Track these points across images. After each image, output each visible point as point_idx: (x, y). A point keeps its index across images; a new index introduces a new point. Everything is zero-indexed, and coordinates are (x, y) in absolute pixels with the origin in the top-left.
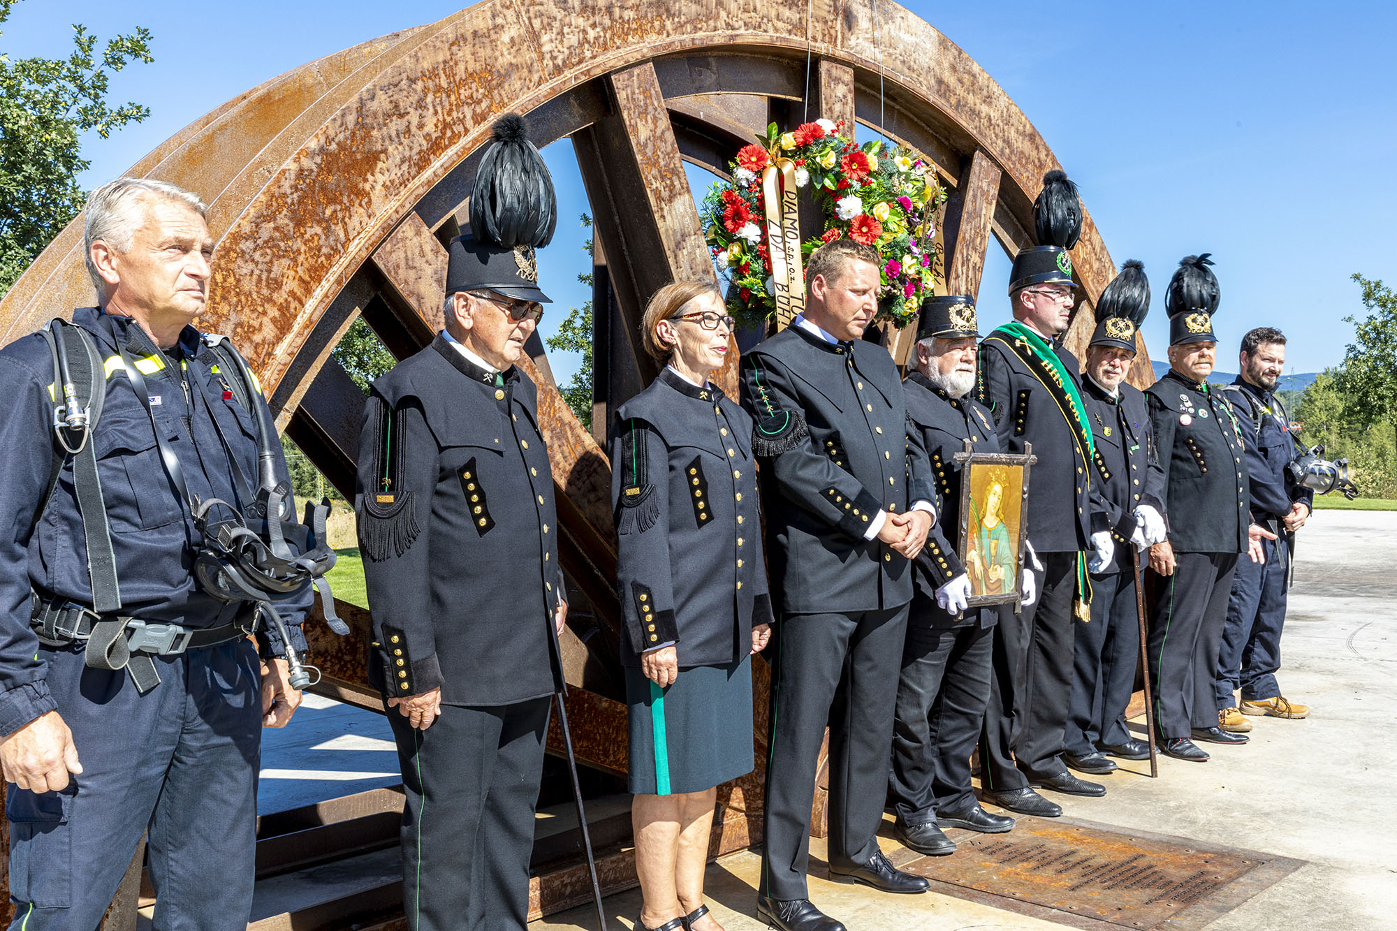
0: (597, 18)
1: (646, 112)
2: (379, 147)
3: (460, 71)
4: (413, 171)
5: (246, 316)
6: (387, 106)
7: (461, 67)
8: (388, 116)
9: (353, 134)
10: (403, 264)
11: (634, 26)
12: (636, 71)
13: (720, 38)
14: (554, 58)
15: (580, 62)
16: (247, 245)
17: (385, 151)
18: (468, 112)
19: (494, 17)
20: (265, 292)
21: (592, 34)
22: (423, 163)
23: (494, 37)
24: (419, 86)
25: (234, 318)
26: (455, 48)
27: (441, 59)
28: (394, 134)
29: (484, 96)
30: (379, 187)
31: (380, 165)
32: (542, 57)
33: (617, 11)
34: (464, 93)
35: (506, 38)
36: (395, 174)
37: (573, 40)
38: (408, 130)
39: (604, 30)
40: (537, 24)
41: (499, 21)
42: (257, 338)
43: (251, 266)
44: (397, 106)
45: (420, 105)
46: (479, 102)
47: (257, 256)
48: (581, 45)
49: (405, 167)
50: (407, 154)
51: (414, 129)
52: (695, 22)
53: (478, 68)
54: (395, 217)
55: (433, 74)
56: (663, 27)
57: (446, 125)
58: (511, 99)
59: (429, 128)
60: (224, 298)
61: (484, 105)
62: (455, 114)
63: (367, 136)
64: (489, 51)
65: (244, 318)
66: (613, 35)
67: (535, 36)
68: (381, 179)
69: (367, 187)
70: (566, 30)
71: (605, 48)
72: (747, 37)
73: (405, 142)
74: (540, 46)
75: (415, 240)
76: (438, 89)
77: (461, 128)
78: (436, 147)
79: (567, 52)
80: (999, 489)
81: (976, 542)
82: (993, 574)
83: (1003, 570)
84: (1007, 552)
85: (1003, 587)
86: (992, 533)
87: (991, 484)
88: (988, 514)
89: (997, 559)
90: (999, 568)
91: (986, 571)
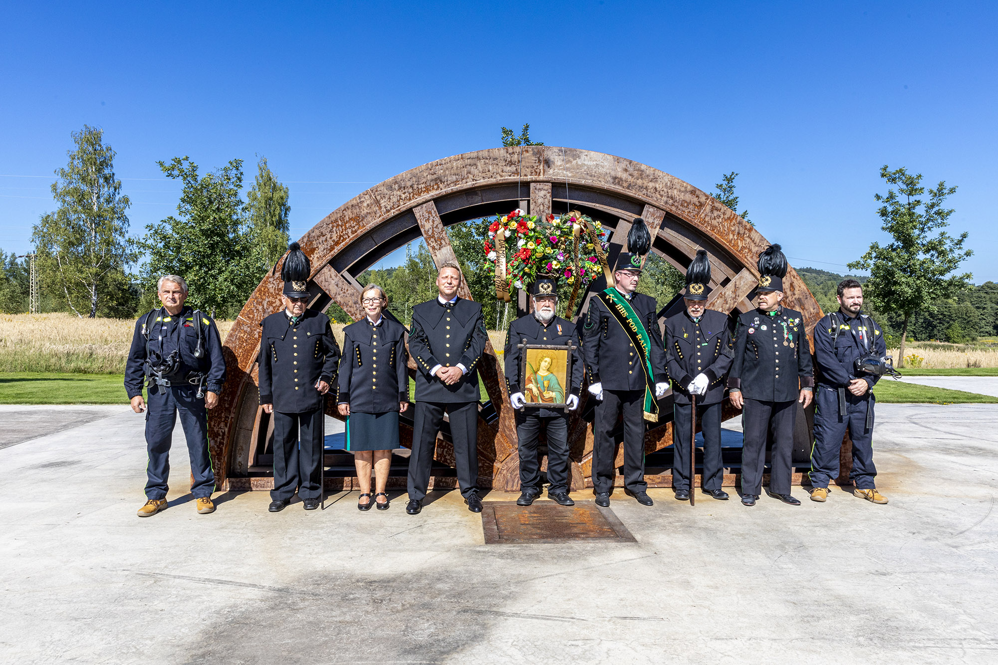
0: (406, 190)
1: (428, 219)
2: (315, 246)
3: (347, 218)
4: (328, 252)
5: (271, 299)
6: (319, 234)
7: (347, 217)
8: (319, 236)
9: (306, 244)
10: (324, 281)
11: (424, 189)
12: (424, 205)
13: (469, 184)
14: (385, 207)
15: (398, 206)
16: (271, 280)
17: (318, 247)
18: (350, 231)
19: (360, 199)
20: (277, 292)
21: (403, 196)
22: (332, 248)
23: (360, 205)
24: (331, 225)
25: (267, 300)
26: (344, 212)
27: (339, 216)
28: (321, 242)
29: (356, 225)
30: (315, 258)
31: (316, 251)
32: (381, 208)
33: (415, 187)
34: (348, 225)
35: (365, 204)
36: (321, 254)
37: (395, 200)
38: (326, 240)
39: (410, 194)
40: (378, 198)
41: (362, 200)
42: (274, 305)
43: (272, 285)
44: (322, 233)
45: (331, 231)
46: (354, 227)
47: (274, 282)
48: (398, 201)
49: (325, 251)
50: (326, 247)
51: (328, 239)
52: (455, 183)
53: (354, 216)
54: (319, 267)
55: (336, 221)
56: (438, 187)
57: (341, 236)
58: (367, 224)
59: (334, 238)
60: (264, 294)
61: (356, 228)
62: (344, 232)
63: (312, 243)
64: (358, 210)
66: (414, 194)
67: (377, 202)
68: (316, 256)
70: (391, 197)
71: (410, 199)
72: (482, 182)
73: (325, 243)
74: (380, 205)
75: (329, 273)
76: (338, 225)
77: (347, 236)
78: (337, 243)
79: (392, 204)
80: (548, 360)
81: (533, 380)
82: (547, 395)
83: (554, 393)
84: (557, 386)
85: (554, 400)
86: (545, 378)
87: (543, 358)
88: (541, 369)
89: (549, 389)
90: (551, 393)
91: (541, 393)
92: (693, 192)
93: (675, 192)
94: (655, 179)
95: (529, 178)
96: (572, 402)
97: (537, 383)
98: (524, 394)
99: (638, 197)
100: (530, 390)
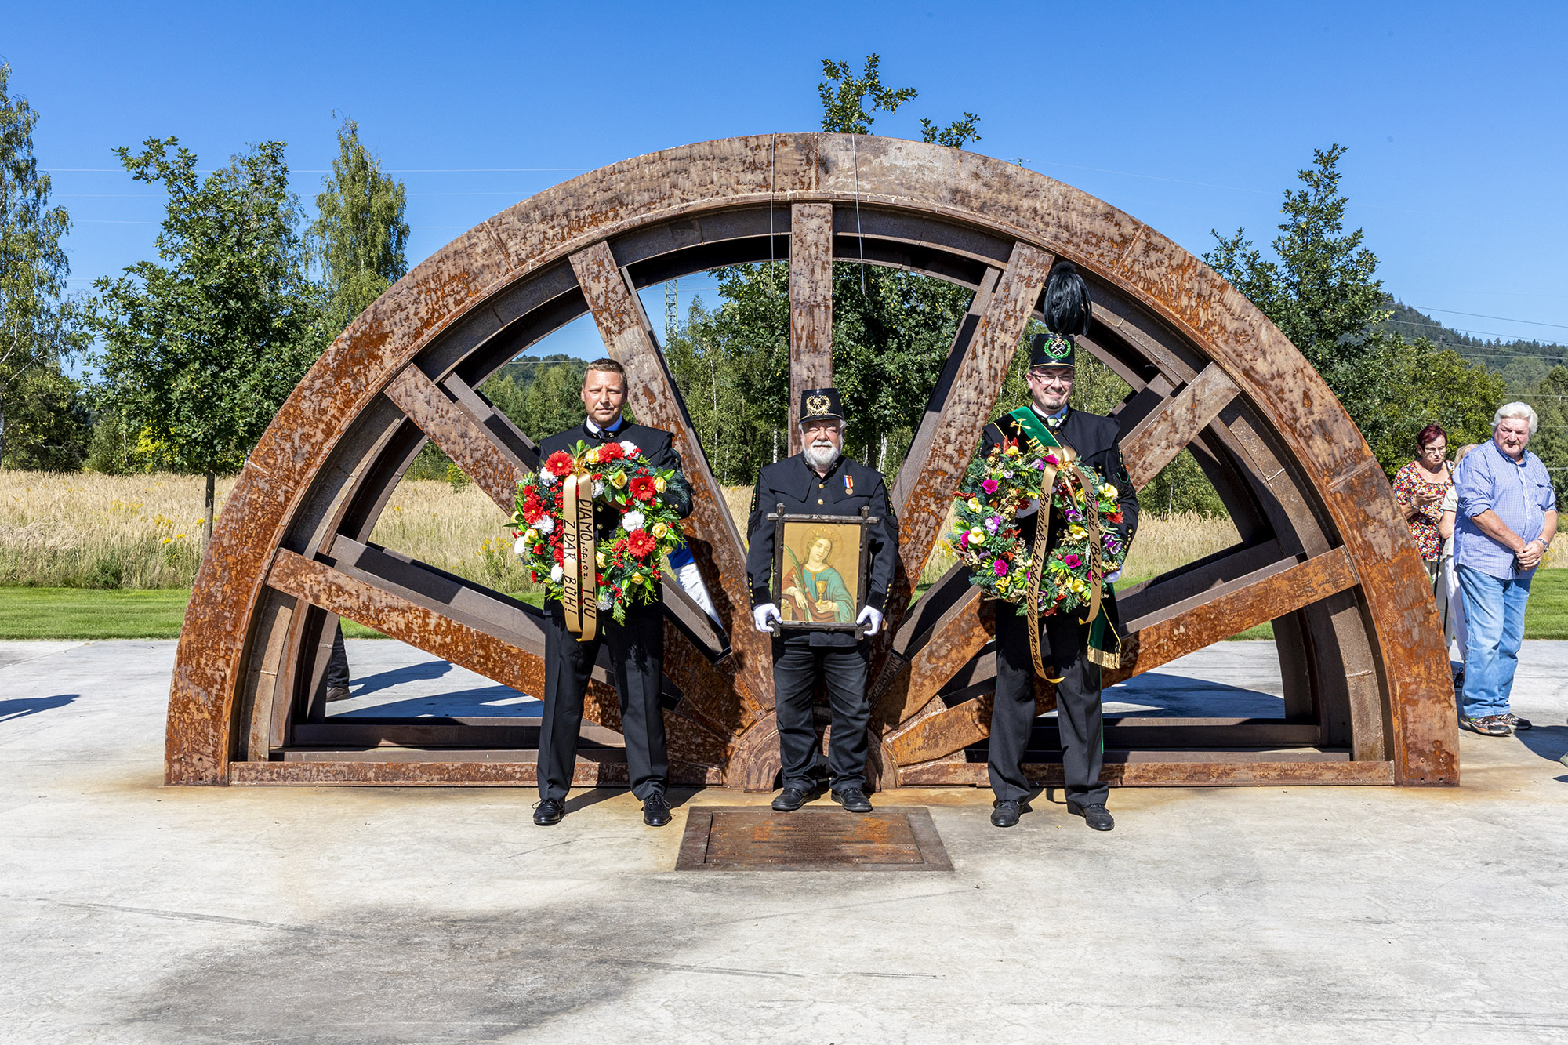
0: (555, 222)
1: (598, 277)
2: (388, 330)
3: (445, 277)
4: (411, 340)
5: (307, 429)
6: (393, 306)
7: (446, 274)
8: (394, 311)
9: (371, 325)
10: (404, 394)
11: (590, 219)
12: (590, 250)
13: (675, 208)
14: (517, 255)
15: (541, 253)
16: (307, 393)
17: (392, 332)
18: (451, 300)
19: (469, 239)
20: (318, 416)
21: (551, 233)
22: (418, 333)
23: (469, 251)
24: (415, 290)
25: (300, 431)
26: (441, 264)
27: (430, 272)
28: (398, 321)
29: (463, 288)
30: (388, 352)
31: (388, 340)
32: (508, 255)
33: (573, 214)
34: (447, 289)
35: (479, 250)
36: (399, 344)
37: (535, 240)
38: (407, 318)
39: (562, 228)
40: (504, 237)
41: (474, 241)
42: (313, 440)
43: (309, 403)
44: (400, 305)
45: (416, 301)
46: (459, 292)
47: (313, 397)
48: (541, 242)
49: (406, 339)
50: (407, 331)
51: (411, 316)
52: (649, 206)
53: (458, 271)
54: (395, 368)
55: (425, 281)
56: (616, 215)
57: (434, 310)
58: (483, 287)
59: (423, 314)
60: (294, 421)
61: (462, 294)
62: (441, 303)
63: (380, 324)
64: (466, 261)
65: (305, 431)
66: (570, 229)
67: (502, 245)
68: (389, 348)
69: (380, 353)
70: (528, 235)
71: (563, 239)
72: (699, 203)
73: (406, 324)
74: (506, 249)
75: (413, 380)
76: (429, 290)
77: (446, 310)
78: (428, 324)
79: (529, 249)
80: (824, 542)
81: (796, 581)
82: (822, 607)
83: (835, 604)
84: (841, 591)
85: (836, 618)
86: (818, 576)
87: (814, 538)
88: (811, 560)
89: (827, 596)
90: (830, 603)
91: (811, 604)
92: (1109, 216)
93: (1074, 215)
94: (1033, 193)
95: (789, 194)
96: (868, 619)
97: (803, 585)
98: (779, 606)
99: (1001, 227)
100: (791, 598)
